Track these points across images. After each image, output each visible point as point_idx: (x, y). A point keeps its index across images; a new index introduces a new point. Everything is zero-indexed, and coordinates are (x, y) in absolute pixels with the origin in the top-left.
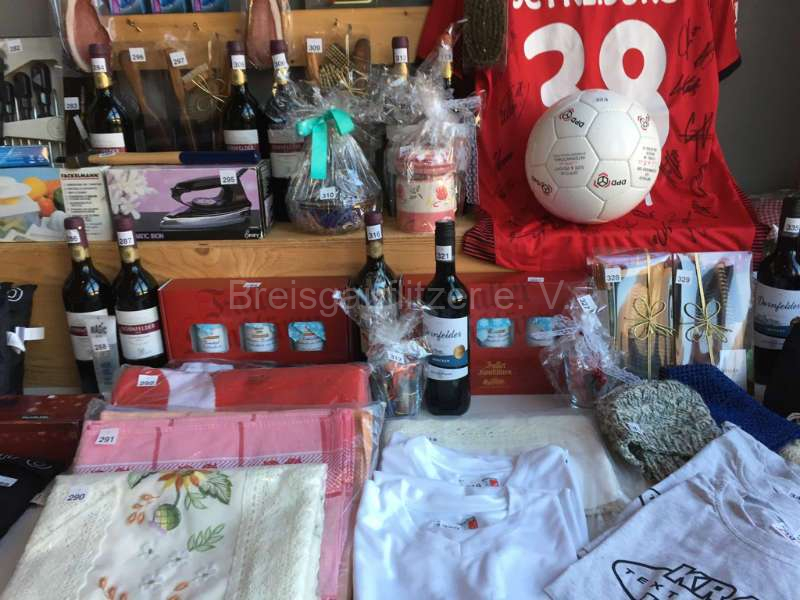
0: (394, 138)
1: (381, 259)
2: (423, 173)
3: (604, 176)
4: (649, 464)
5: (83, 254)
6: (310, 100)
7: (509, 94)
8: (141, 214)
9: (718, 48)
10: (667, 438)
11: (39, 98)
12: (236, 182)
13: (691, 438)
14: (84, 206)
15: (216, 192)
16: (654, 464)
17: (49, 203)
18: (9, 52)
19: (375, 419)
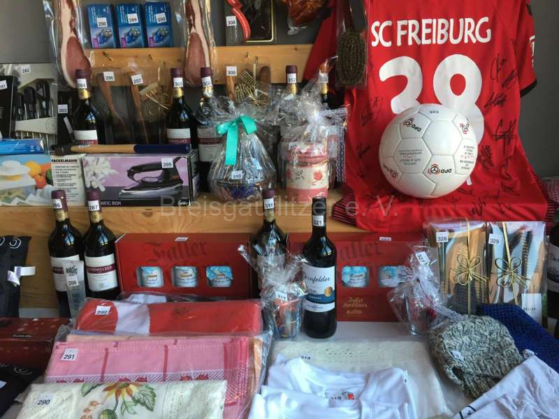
0: (286, 136)
1: (274, 222)
2: (305, 161)
3: (435, 166)
4: (468, 383)
5: (63, 216)
6: (227, 110)
7: (368, 105)
8: (105, 187)
9: (519, 74)
10: (481, 363)
11: (41, 105)
12: (172, 167)
13: (499, 363)
14: (67, 182)
15: (159, 173)
16: (472, 384)
17: (42, 179)
18: (21, 73)
19: (264, 345)
